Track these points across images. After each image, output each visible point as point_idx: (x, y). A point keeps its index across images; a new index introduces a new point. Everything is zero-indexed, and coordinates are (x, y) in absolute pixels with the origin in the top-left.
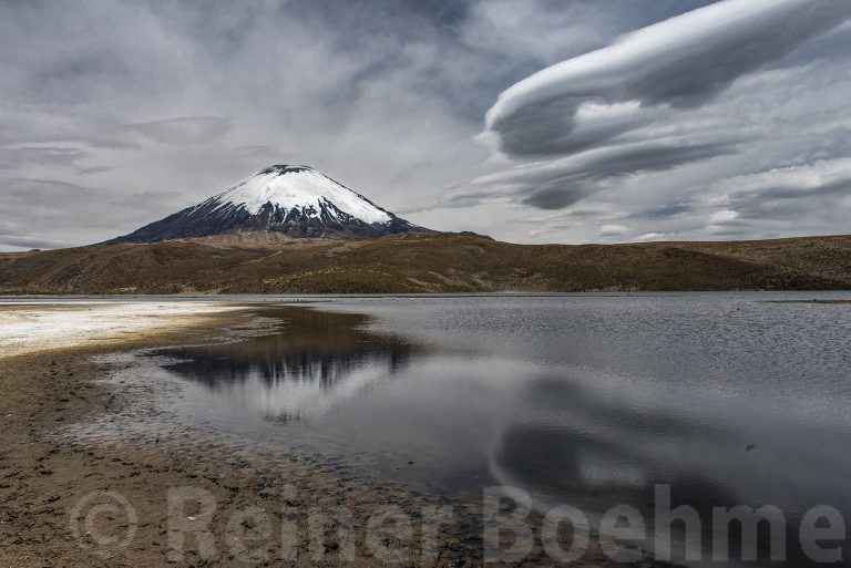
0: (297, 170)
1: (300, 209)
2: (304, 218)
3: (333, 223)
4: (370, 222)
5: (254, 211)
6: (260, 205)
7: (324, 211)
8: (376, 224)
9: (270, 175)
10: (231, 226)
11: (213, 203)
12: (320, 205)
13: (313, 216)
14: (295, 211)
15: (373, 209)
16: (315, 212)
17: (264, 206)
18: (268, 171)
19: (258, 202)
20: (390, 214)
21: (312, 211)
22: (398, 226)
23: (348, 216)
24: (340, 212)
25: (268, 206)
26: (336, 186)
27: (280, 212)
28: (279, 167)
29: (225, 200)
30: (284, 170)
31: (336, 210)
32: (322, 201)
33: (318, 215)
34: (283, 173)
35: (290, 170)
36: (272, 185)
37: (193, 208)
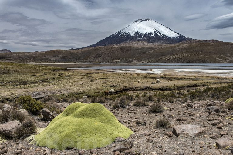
0: (146, 20)
1: (147, 34)
2: (149, 36)
3: (157, 38)
4: (172, 37)
5: (133, 35)
6: (134, 33)
7: (155, 34)
8: (174, 37)
9: (137, 23)
10: (126, 40)
11: (120, 33)
12: (154, 32)
13: (152, 36)
14: (146, 34)
15: (172, 32)
16: (152, 34)
17: (136, 33)
18: (137, 21)
19: (134, 31)
20: (178, 34)
21: (151, 34)
22: (181, 39)
23: (164, 35)
24: (161, 34)
25: (137, 33)
26: (159, 25)
27: (141, 35)
28: (140, 20)
29: (123, 32)
30: (142, 20)
31: (160, 33)
32: (155, 30)
33: (153, 35)
34: (142, 21)
35: (144, 20)
36: (138, 26)
37: (114, 35)
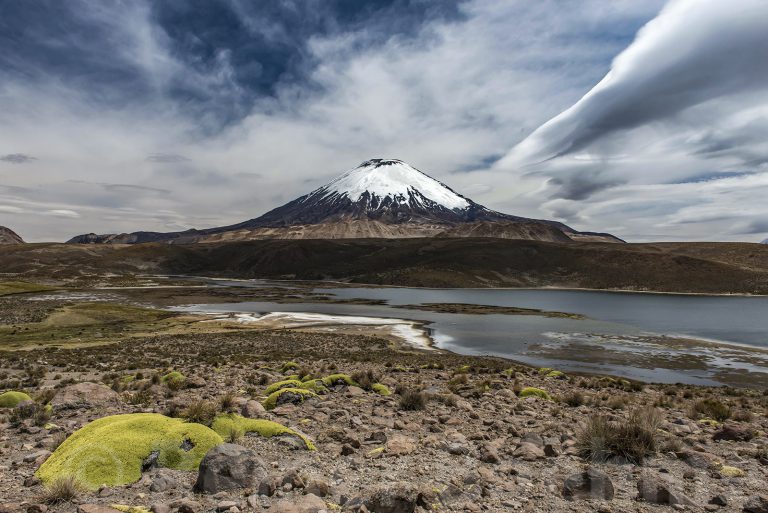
0: (390, 163)
1: (392, 197)
2: (395, 205)
3: (416, 209)
4: (451, 208)
5: (355, 198)
6: (360, 194)
7: (412, 199)
8: (456, 209)
9: (368, 168)
10: (336, 212)
11: (322, 192)
12: (409, 193)
13: (402, 203)
14: (388, 199)
15: (454, 196)
16: (404, 199)
17: (363, 194)
18: (366, 165)
19: (358, 191)
20: (468, 200)
21: (402, 198)
22: (475, 212)
23: (432, 203)
24: (426, 199)
25: (366, 194)
26: (422, 176)
27: (375, 199)
28: (375, 161)
29: (331, 190)
30: (379, 163)
31: (422, 197)
32: (411, 190)
33: (407, 202)
34: (379, 166)
35: (384, 164)
36: (369, 176)
37: (307, 196)
